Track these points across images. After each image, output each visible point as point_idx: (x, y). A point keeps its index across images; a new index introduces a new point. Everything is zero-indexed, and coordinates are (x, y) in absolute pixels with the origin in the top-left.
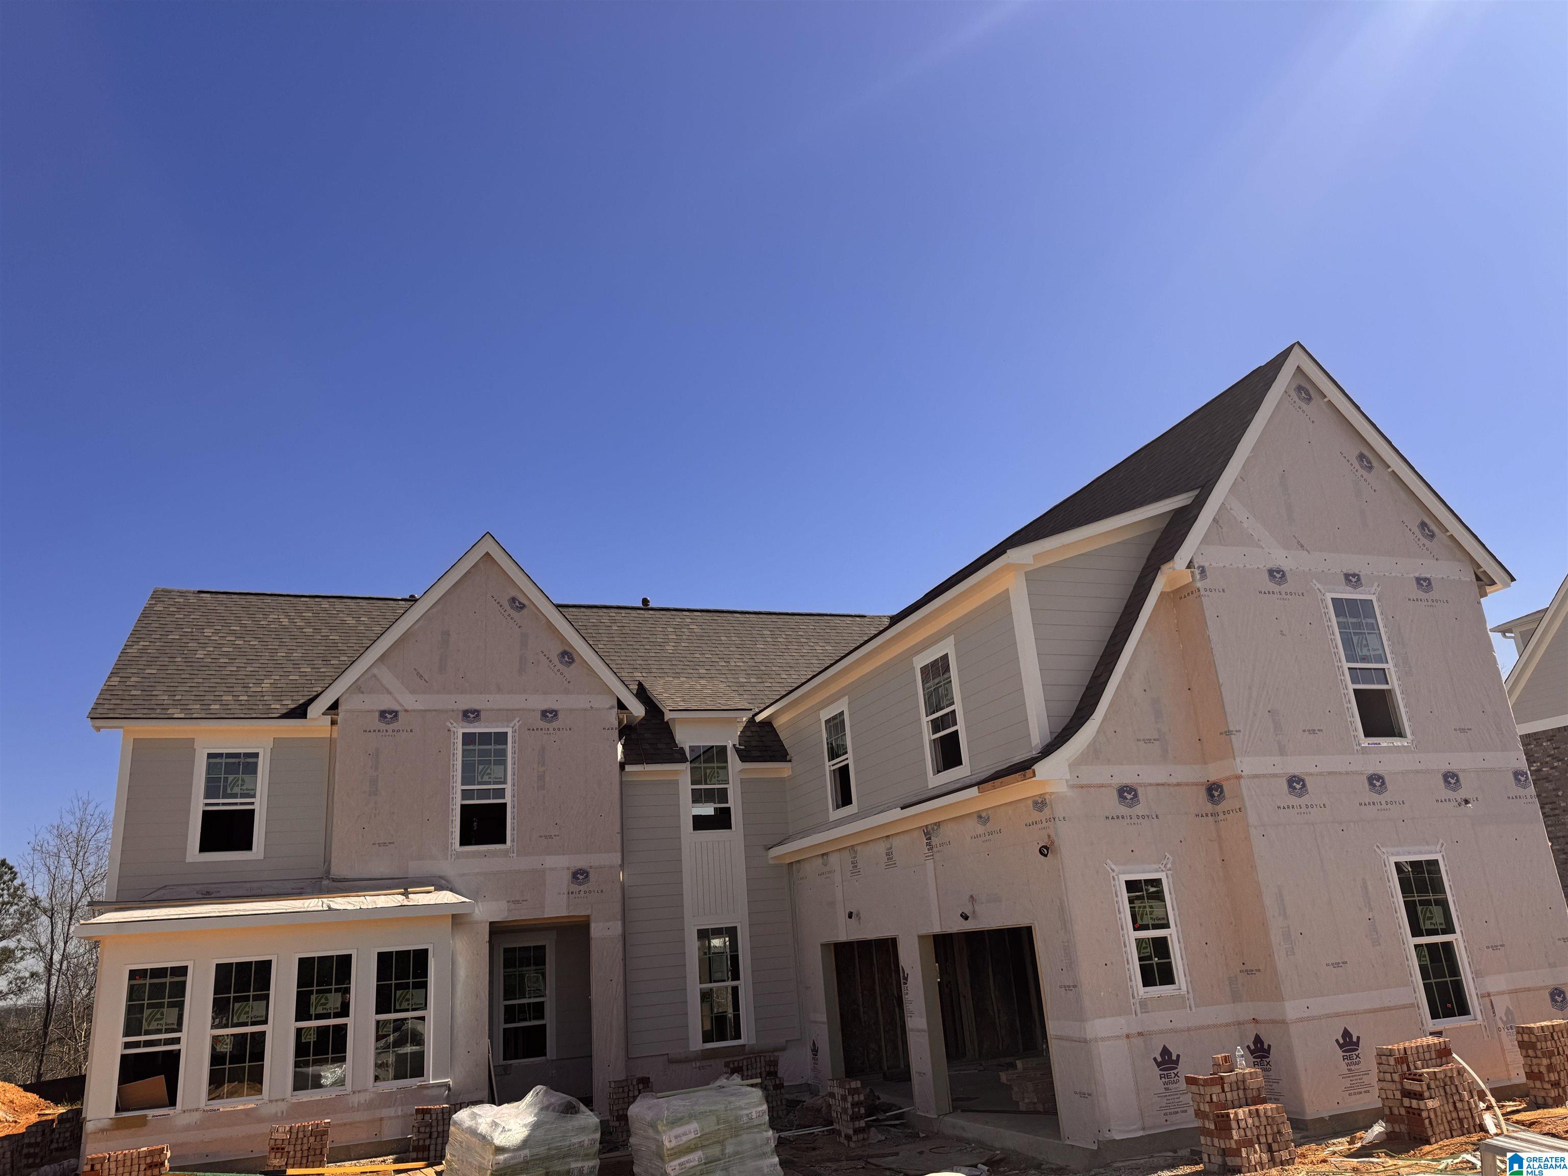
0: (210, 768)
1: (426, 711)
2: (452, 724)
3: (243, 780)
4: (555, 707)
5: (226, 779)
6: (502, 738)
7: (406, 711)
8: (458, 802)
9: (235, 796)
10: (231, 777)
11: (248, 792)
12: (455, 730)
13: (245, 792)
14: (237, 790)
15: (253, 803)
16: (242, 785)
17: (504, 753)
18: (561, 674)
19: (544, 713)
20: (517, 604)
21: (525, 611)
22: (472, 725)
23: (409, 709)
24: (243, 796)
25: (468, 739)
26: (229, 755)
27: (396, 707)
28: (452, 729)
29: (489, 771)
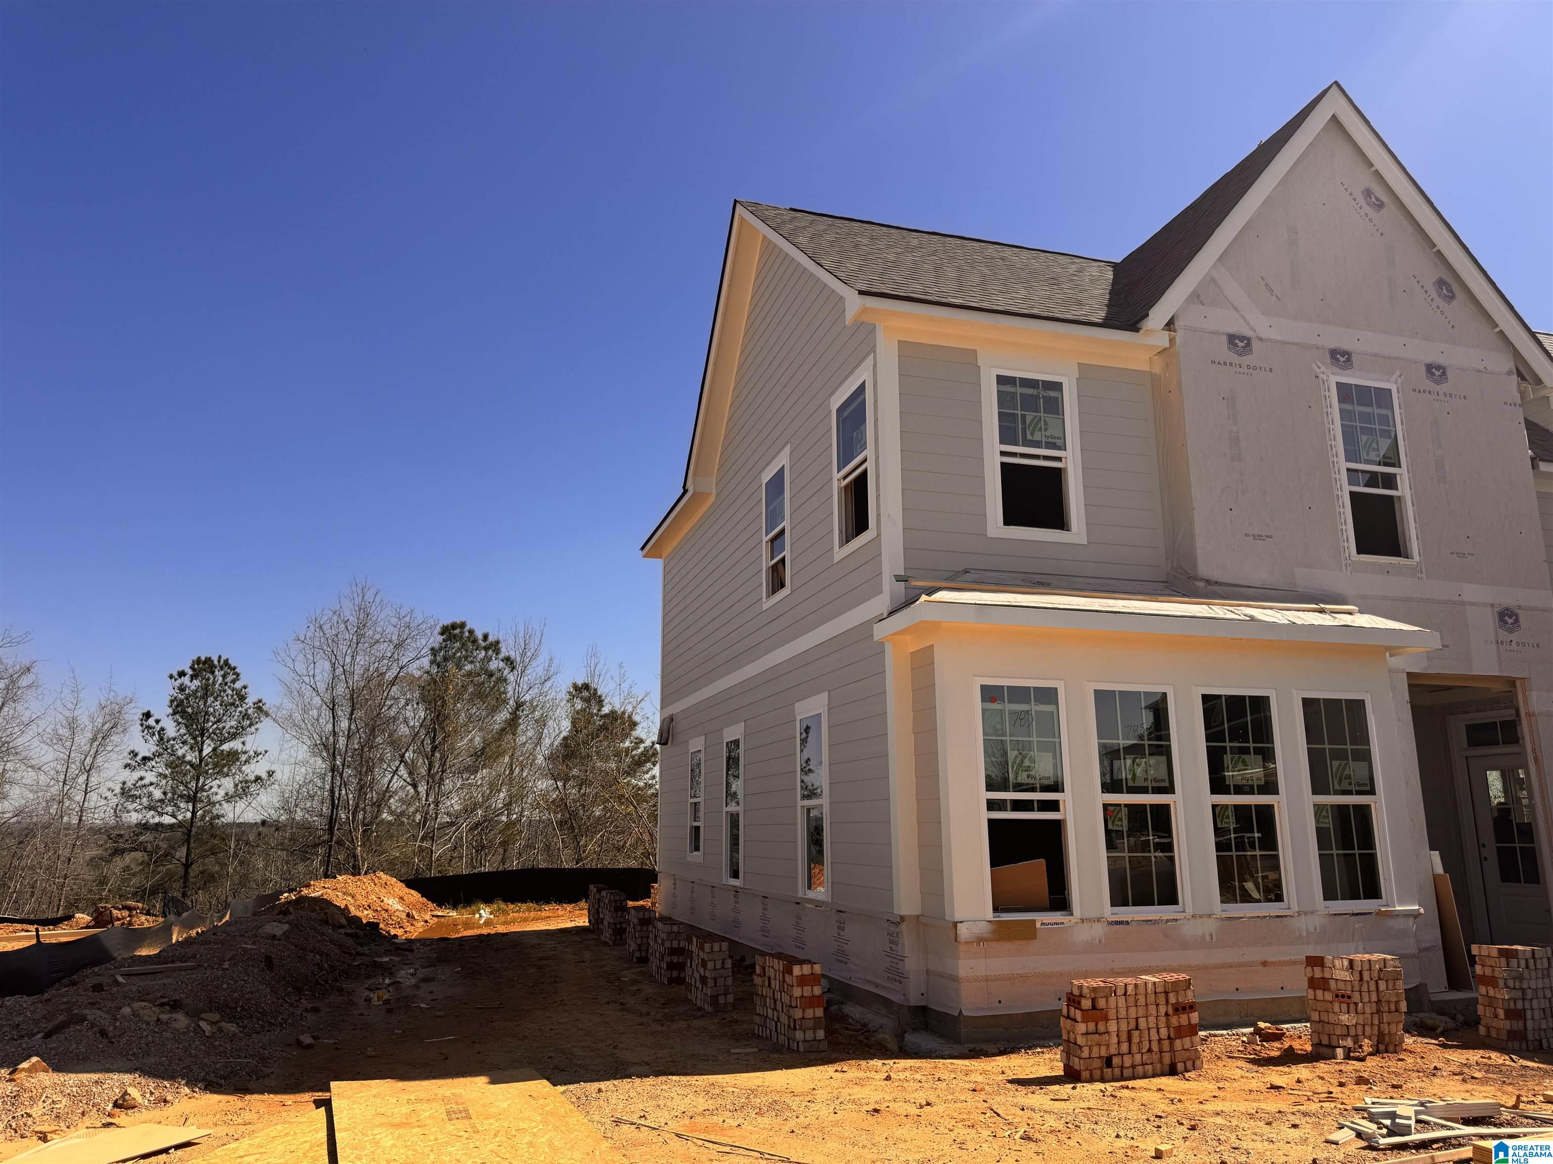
0: (1003, 399)
1: (1284, 343)
2: (1319, 368)
3: (1046, 423)
4: (1442, 361)
5: (1024, 417)
6: (1383, 396)
7: (1260, 339)
8: (1345, 490)
9: (1037, 444)
10: (1030, 416)
11: (1053, 441)
12: (1325, 377)
13: (1050, 440)
14: (1037, 436)
15: (1059, 459)
16: (1046, 430)
17: (1388, 421)
18: (1442, 313)
19: (1430, 368)
20: (1373, 199)
21: (1384, 211)
22: (1344, 372)
23: (1263, 336)
24: (1050, 445)
25: (1345, 392)
26: (1026, 383)
27: (1247, 332)
28: (1321, 376)
29: (1374, 445)
